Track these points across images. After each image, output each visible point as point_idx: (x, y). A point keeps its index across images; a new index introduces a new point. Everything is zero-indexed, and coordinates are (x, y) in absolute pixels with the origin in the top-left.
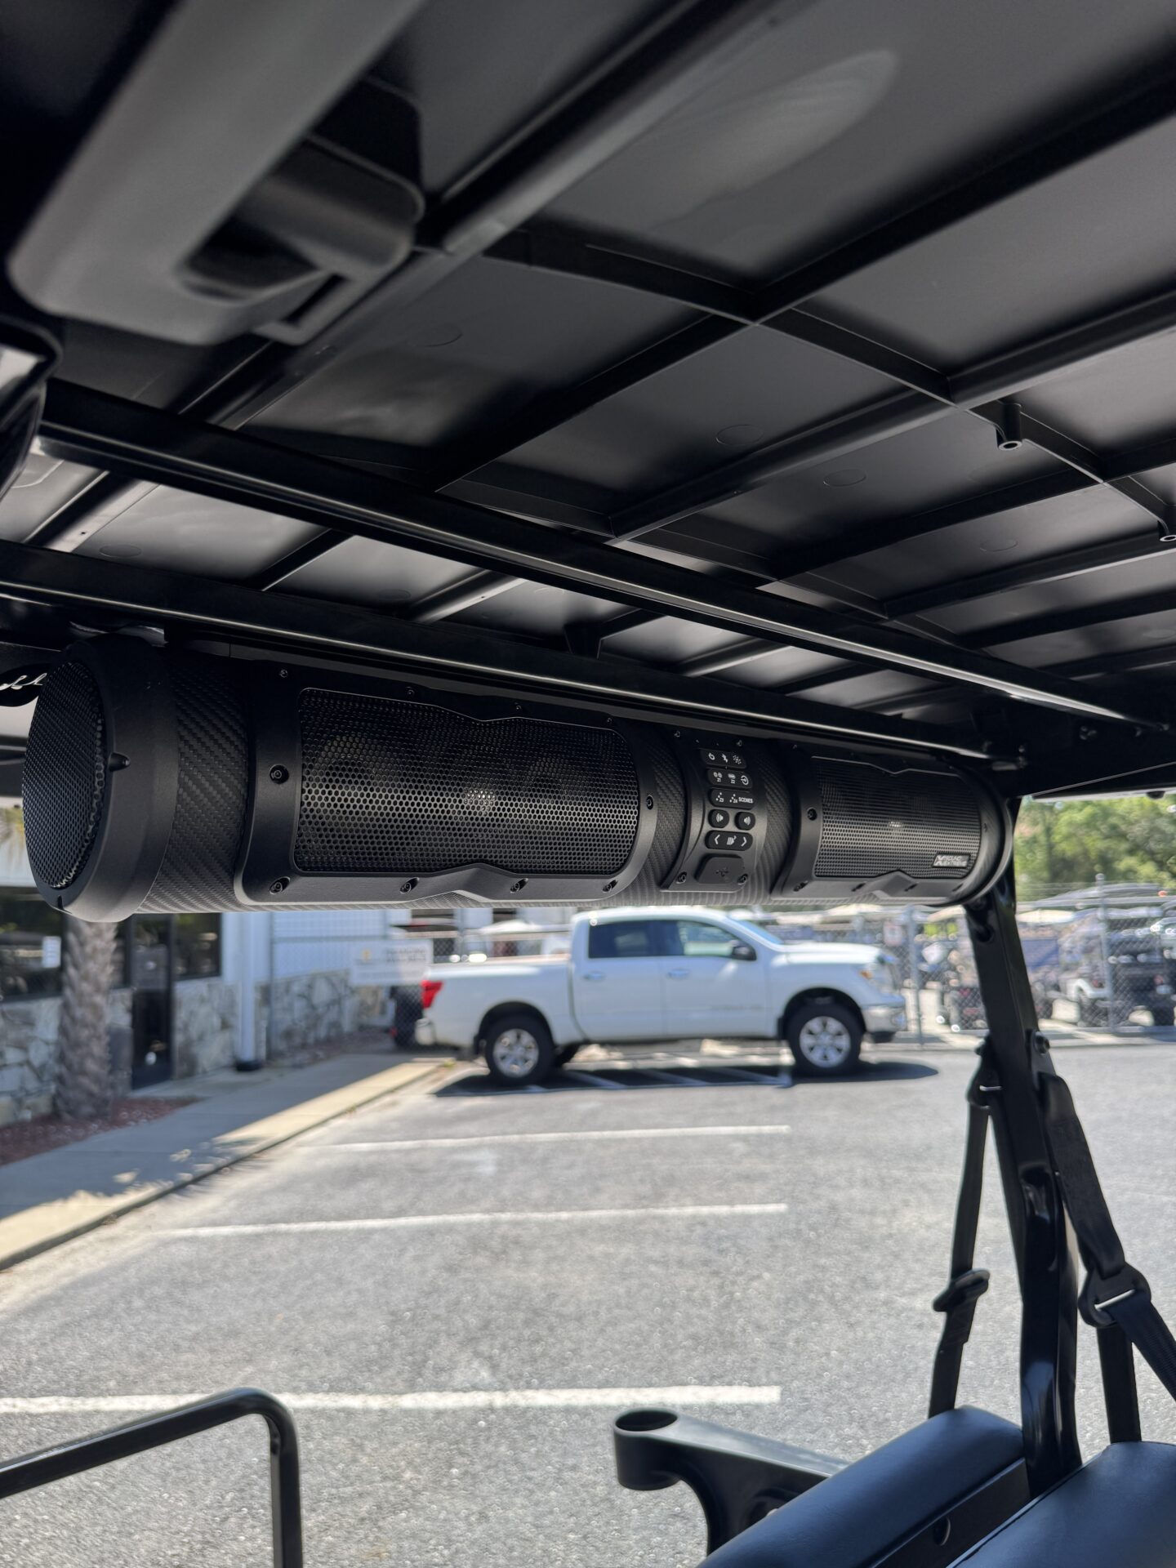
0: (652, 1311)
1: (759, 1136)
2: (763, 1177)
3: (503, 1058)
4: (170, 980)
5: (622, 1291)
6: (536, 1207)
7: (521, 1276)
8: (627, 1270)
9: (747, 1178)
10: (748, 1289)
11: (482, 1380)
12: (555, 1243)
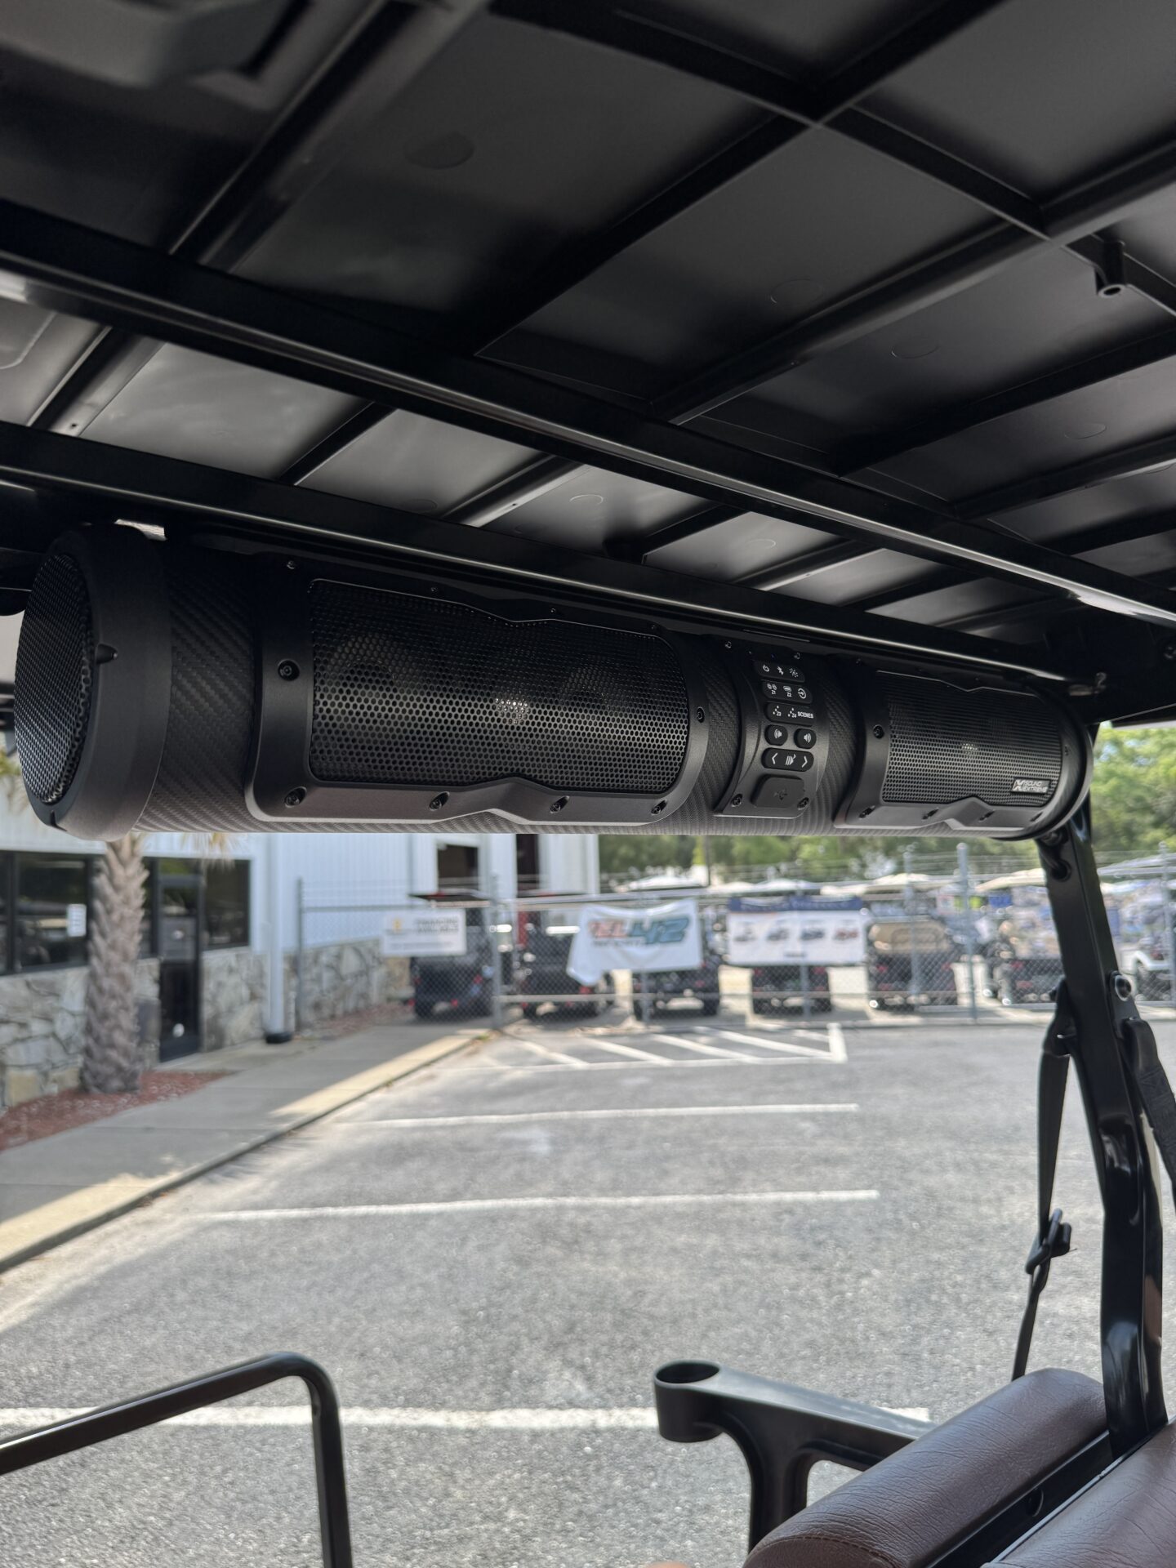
0: (757, 1313)
1: (827, 1114)
2: (841, 1160)
4: (198, 951)
5: (716, 1288)
6: (603, 1192)
7: (600, 1270)
8: (717, 1264)
9: (826, 1161)
10: (860, 1289)
11: (579, 1395)
12: (630, 1232)
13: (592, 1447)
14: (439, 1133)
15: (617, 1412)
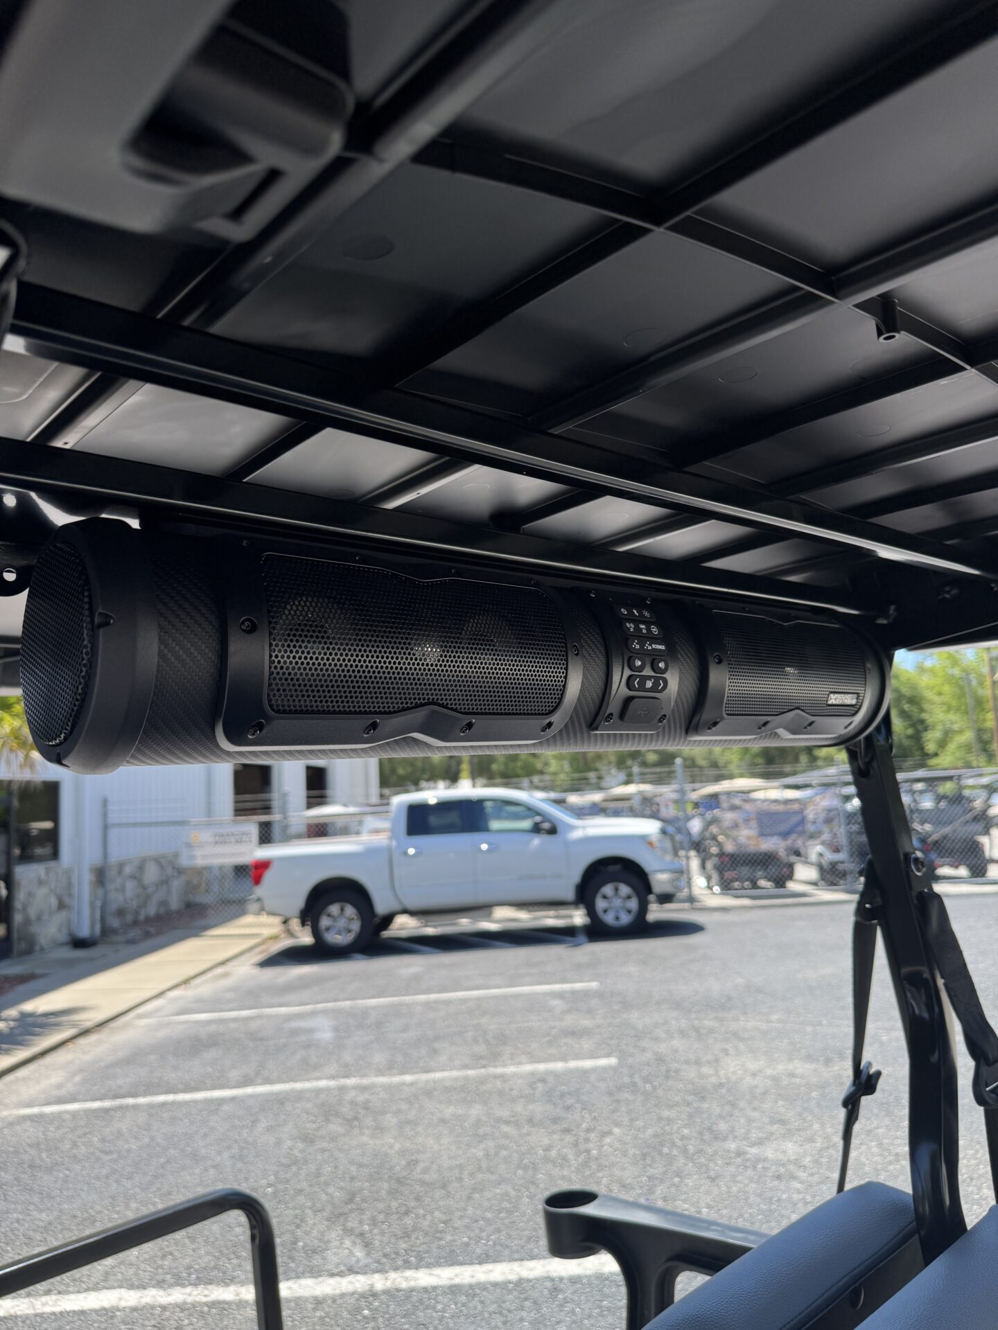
0: (515, 1174)
1: (573, 992)
2: (585, 1033)
3: (328, 929)
4: (10, 863)
5: (480, 1154)
6: (380, 1072)
7: (377, 1142)
8: (481, 1132)
9: (572, 1033)
10: (603, 1146)
11: (358, 1261)
12: (404, 1107)
13: (370, 1310)
14: (233, 1025)
15: (393, 1275)
